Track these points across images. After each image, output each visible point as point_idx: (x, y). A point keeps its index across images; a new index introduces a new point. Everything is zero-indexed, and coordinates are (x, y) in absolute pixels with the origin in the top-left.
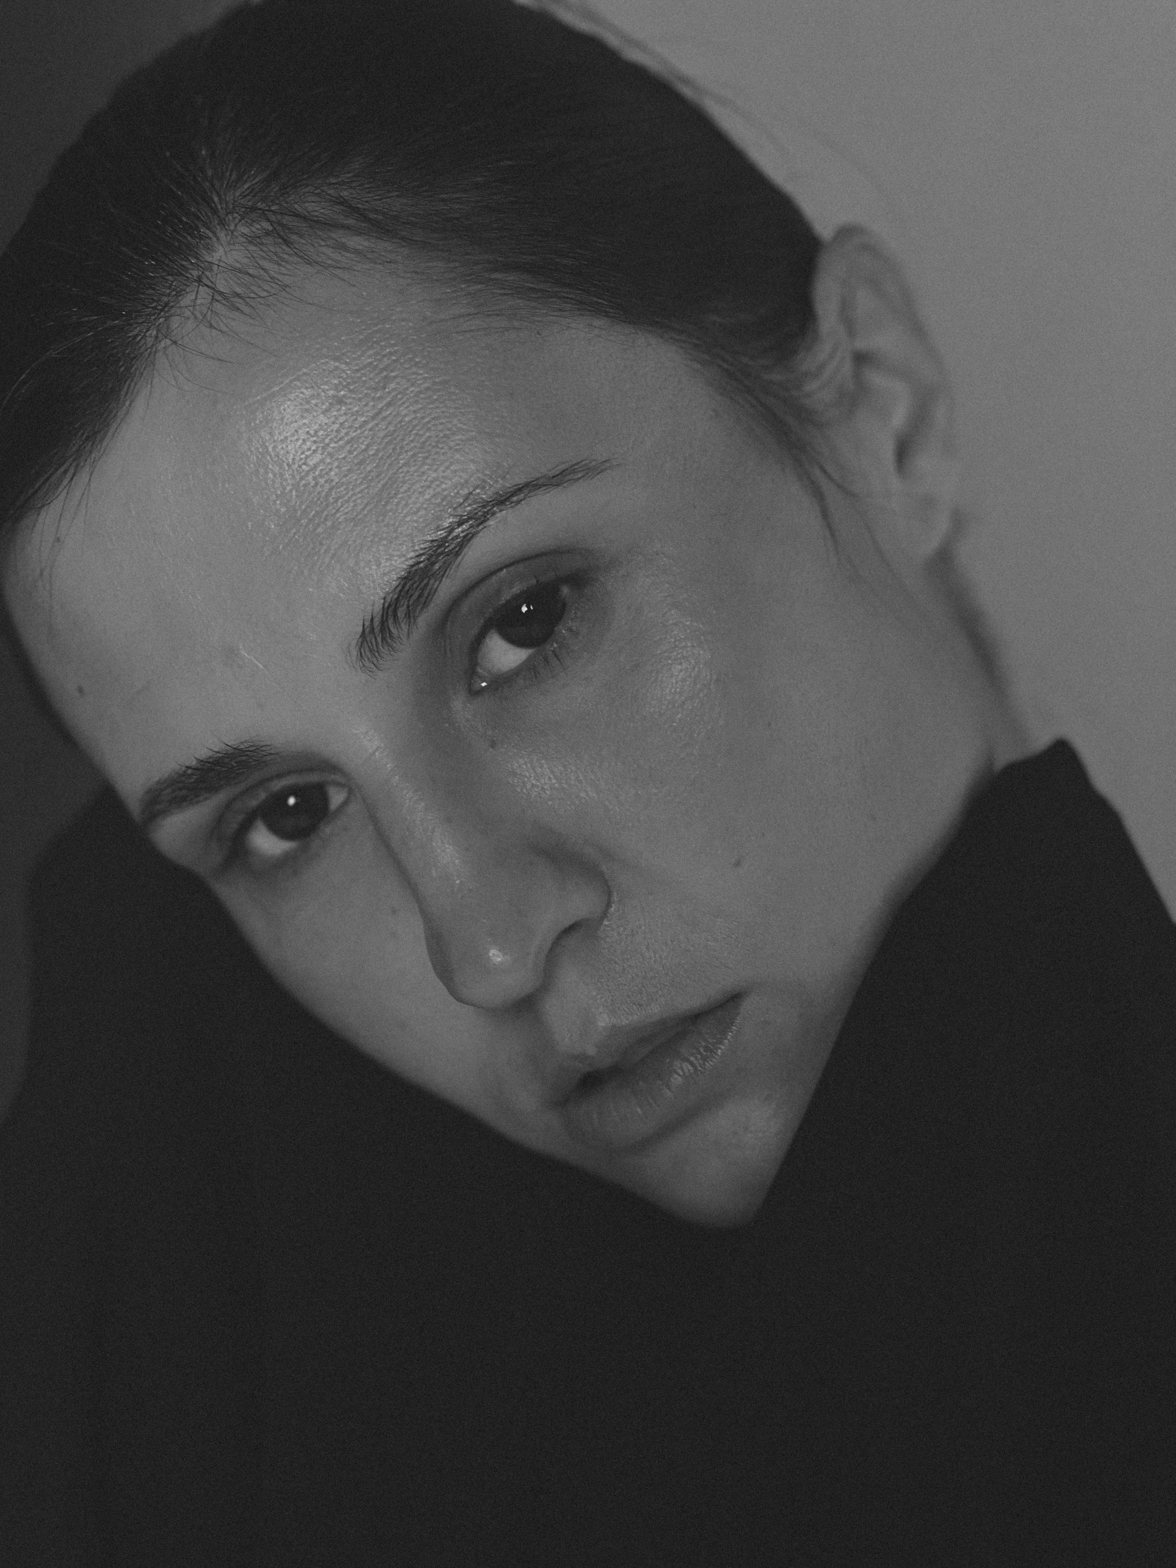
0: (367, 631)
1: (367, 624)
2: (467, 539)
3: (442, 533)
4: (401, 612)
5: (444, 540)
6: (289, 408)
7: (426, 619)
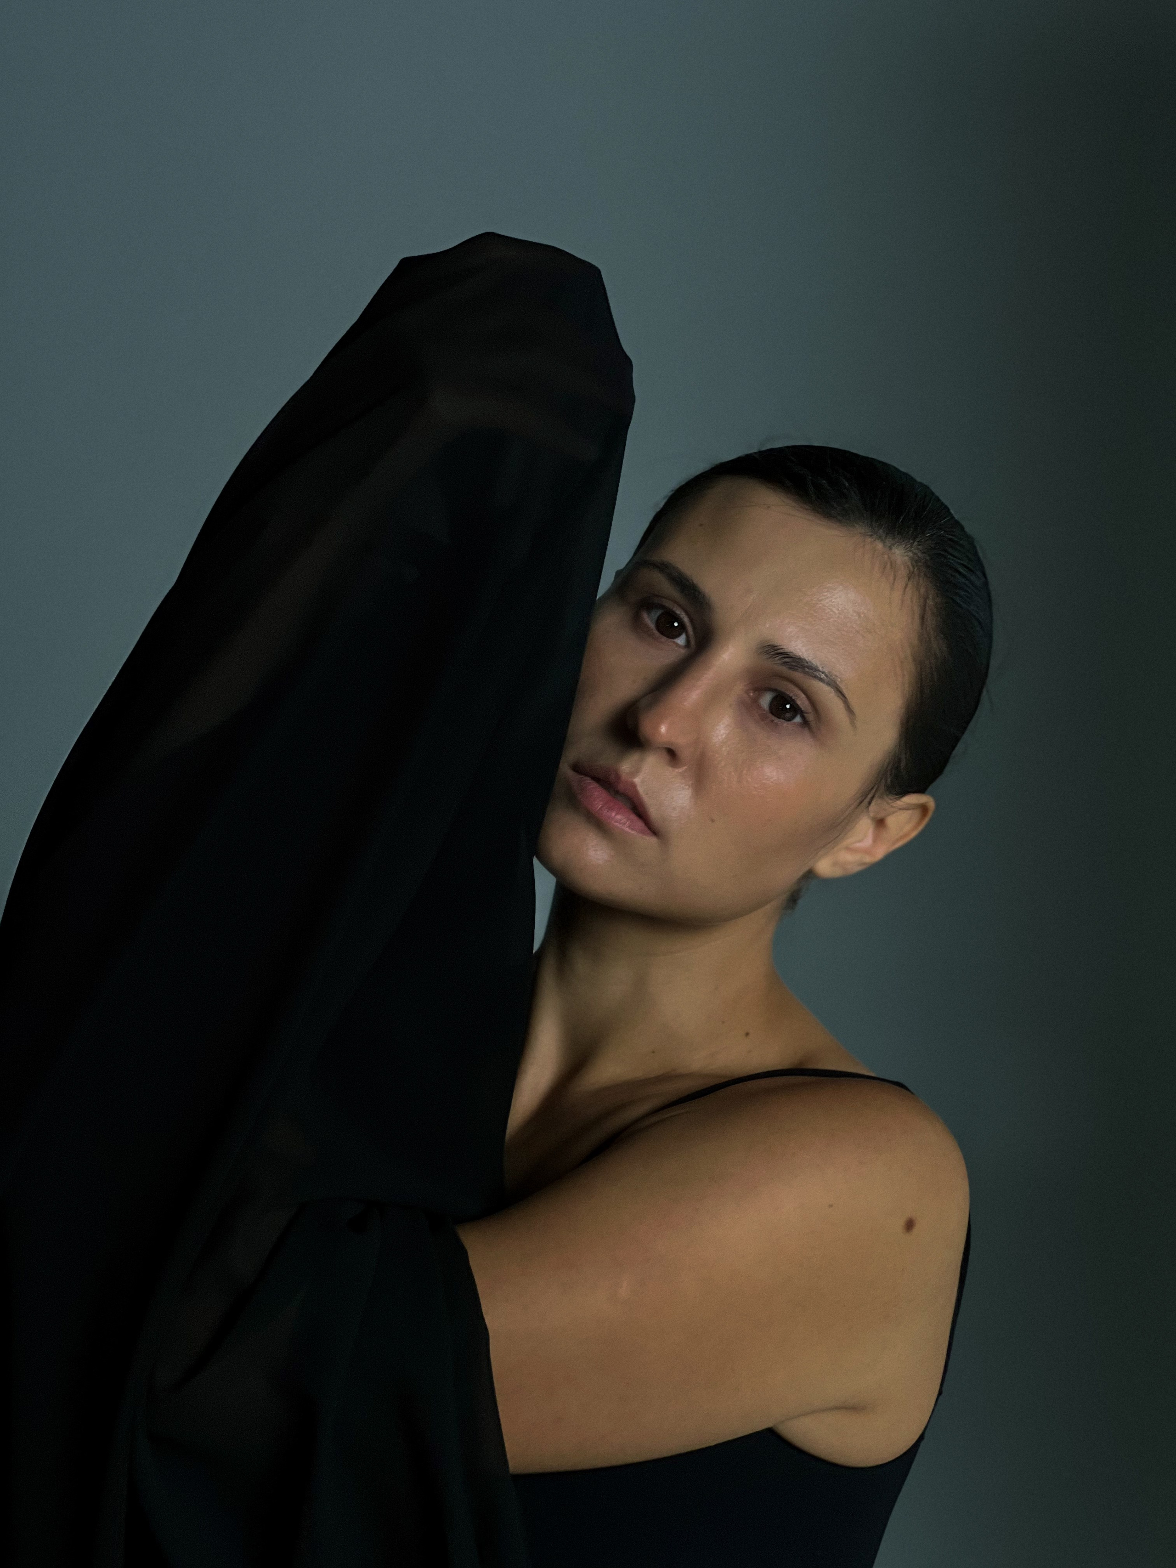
0: (776, 648)
1: (781, 647)
2: (821, 680)
3: (821, 669)
4: (787, 660)
5: (819, 671)
6: (852, 595)
7: (784, 670)
